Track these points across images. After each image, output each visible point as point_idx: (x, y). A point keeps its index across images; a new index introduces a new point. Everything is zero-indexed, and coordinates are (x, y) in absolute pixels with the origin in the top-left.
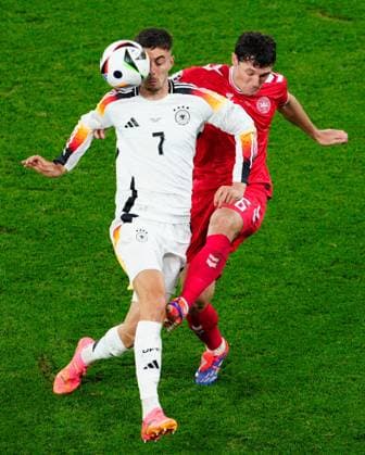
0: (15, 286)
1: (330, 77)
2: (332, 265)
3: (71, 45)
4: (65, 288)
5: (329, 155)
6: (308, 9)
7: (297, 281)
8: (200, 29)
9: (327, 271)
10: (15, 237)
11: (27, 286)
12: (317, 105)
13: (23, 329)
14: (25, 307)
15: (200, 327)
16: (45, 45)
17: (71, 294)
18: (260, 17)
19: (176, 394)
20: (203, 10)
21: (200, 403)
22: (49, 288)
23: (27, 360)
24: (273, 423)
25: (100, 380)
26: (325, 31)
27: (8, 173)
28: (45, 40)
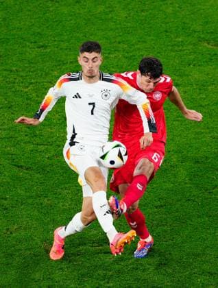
0: (30, 201)
1: (212, 80)
2: (213, 189)
3: (63, 61)
4: (59, 202)
5: (212, 125)
6: (200, 41)
7: (193, 198)
8: (137, 52)
9: (210, 193)
10: (30, 172)
11: (37, 201)
12: (204, 96)
13: (35, 226)
14: (36, 213)
15: (135, 223)
16: (48, 62)
17: (63, 206)
18: (172, 46)
19: (122, 264)
20: (139, 41)
21: (137, 269)
22: (50, 202)
23: (37, 244)
24: (179, 281)
25: (79, 255)
26: (210, 54)
27: (26, 135)
28: (48, 59)
